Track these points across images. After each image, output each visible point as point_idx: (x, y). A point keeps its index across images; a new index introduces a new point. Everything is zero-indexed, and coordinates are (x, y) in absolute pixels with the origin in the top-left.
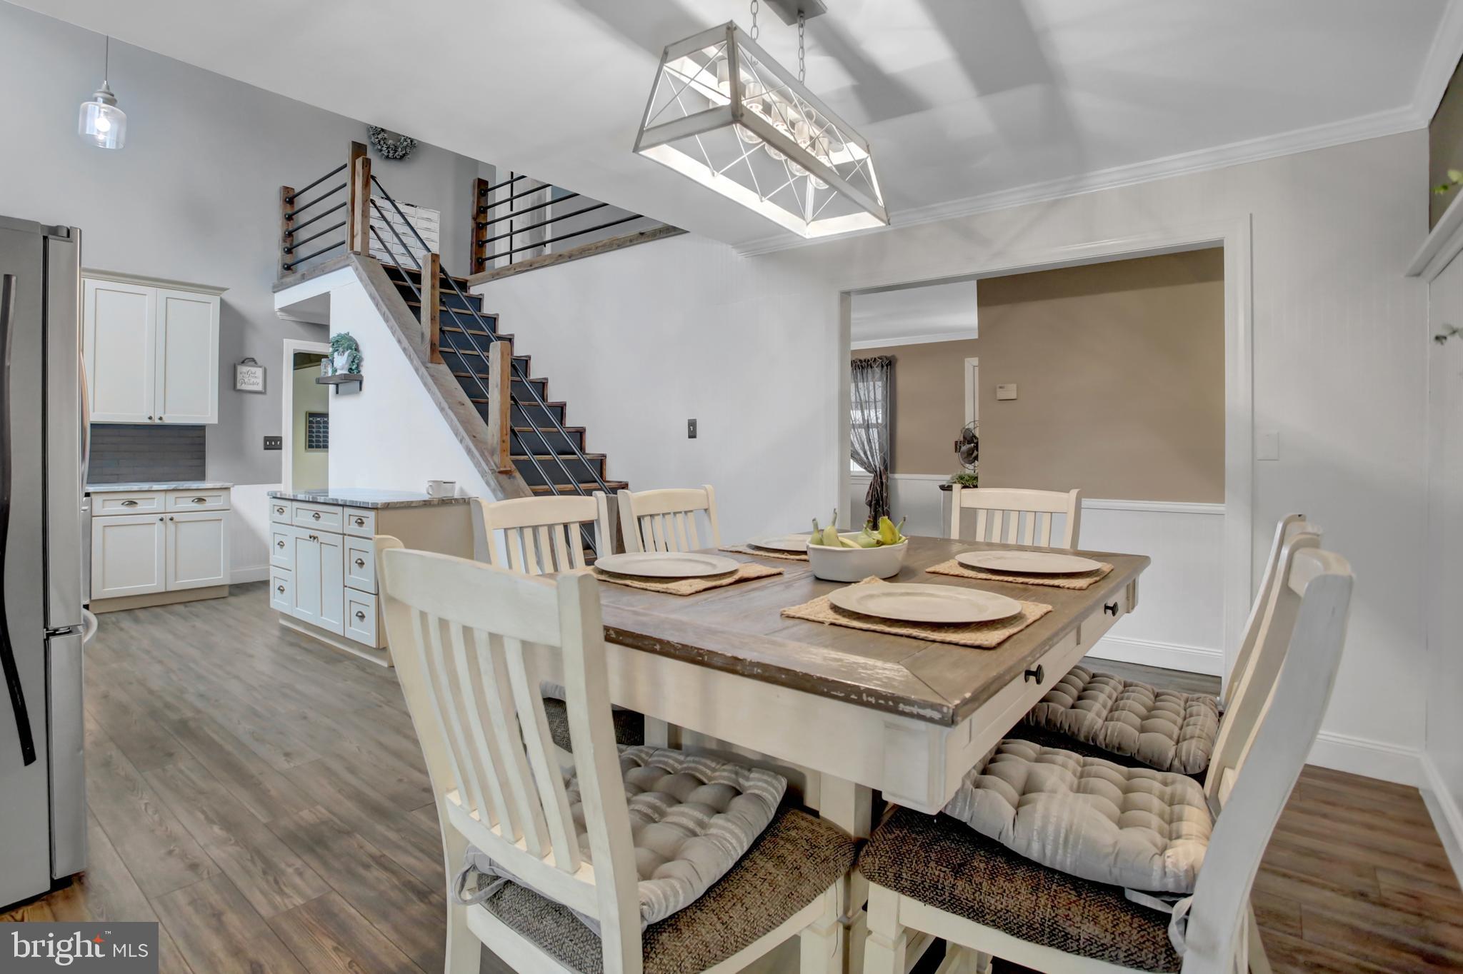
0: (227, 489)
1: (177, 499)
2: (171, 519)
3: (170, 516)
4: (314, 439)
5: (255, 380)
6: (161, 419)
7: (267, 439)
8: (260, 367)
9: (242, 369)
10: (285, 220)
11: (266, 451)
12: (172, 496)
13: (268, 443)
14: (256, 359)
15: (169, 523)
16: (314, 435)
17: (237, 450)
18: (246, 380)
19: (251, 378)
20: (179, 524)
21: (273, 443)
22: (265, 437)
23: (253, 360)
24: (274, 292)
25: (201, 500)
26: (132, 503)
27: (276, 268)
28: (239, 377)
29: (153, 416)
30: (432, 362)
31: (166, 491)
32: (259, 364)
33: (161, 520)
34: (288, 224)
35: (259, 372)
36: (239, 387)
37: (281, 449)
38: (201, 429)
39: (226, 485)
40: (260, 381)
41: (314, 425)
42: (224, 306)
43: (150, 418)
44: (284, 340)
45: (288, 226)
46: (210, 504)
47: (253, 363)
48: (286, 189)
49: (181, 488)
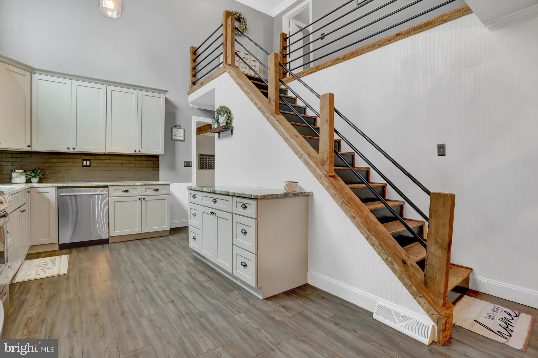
0: (169, 185)
1: (147, 189)
2: (144, 199)
3: (143, 197)
4: (202, 165)
5: (180, 135)
6: (140, 151)
7: (186, 162)
8: (183, 129)
9: (174, 130)
10: (192, 62)
11: (185, 167)
12: (144, 188)
13: (186, 164)
14: (181, 125)
15: (143, 200)
16: (202, 163)
17: (173, 167)
18: (176, 135)
19: (179, 134)
20: (147, 201)
21: (188, 164)
22: (185, 161)
23: (180, 126)
24: (188, 95)
25: (157, 190)
26: (127, 191)
27: (189, 83)
28: (173, 133)
29: (136, 150)
30: (276, 114)
31: (141, 185)
32: (182, 127)
33: (139, 199)
34: (194, 64)
35: (182, 131)
36: (173, 138)
37: (191, 166)
38: (157, 157)
39: (168, 183)
40: (182, 135)
41: (202, 159)
42: (167, 101)
43: (135, 151)
44: (193, 117)
45: (194, 65)
46: (161, 192)
47: (179, 127)
48: (193, 48)
49: (148, 184)
